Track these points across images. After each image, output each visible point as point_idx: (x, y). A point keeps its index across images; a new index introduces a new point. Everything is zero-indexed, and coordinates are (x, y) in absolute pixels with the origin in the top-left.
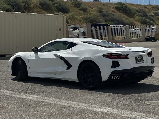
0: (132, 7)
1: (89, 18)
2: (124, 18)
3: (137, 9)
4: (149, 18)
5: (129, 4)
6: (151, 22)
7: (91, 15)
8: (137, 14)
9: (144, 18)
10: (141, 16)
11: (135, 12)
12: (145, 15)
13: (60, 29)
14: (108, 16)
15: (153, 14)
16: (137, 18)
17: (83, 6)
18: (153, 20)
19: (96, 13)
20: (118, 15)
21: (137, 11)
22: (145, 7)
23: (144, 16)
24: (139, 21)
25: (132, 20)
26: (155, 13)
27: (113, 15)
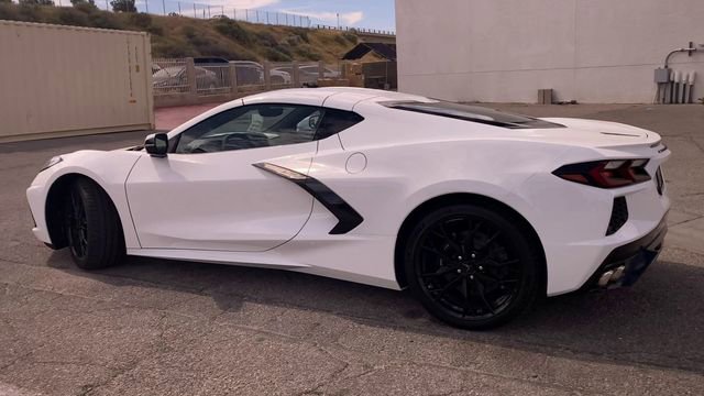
0: (250, 28)
1: (171, 48)
2: (238, 48)
3: (257, 31)
4: (281, 50)
5: (240, 21)
6: (287, 57)
7: (172, 43)
8: (259, 41)
9: (272, 49)
10: (267, 45)
11: (254, 37)
12: (274, 44)
13: (138, 67)
14: (206, 43)
15: (286, 42)
16: (259, 49)
17: (153, 23)
18: (286, 53)
19: (181, 38)
20: (224, 43)
21: (258, 35)
22: (271, 27)
23: (272, 46)
24: (264, 56)
25: (251, 53)
26: (289, 41)
27: (216, 43)
